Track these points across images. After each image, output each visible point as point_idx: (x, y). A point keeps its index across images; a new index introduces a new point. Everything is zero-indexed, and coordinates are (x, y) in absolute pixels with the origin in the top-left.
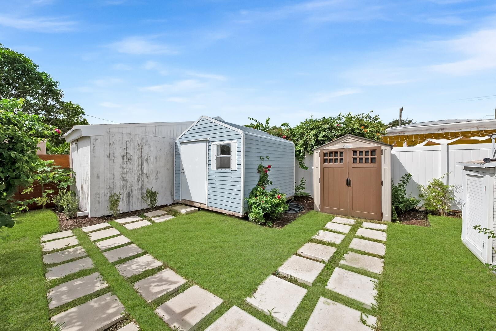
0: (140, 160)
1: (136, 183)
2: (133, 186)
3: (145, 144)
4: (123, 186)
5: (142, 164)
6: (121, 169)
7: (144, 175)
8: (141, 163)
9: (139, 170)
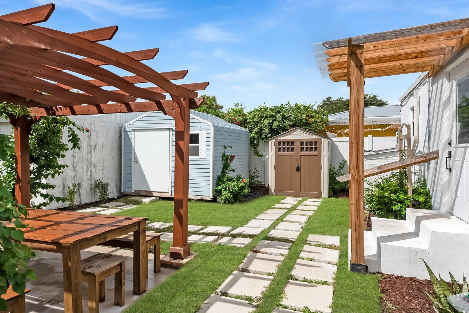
0: (89, 147)
1: (85, 173)
2: (82, 177)
3: (92, 130)
4: (74, 176)
5: (91, 153)
6: (72, 158)
7: (92, 165)
8: (89, 151)
9: (88, 158)
